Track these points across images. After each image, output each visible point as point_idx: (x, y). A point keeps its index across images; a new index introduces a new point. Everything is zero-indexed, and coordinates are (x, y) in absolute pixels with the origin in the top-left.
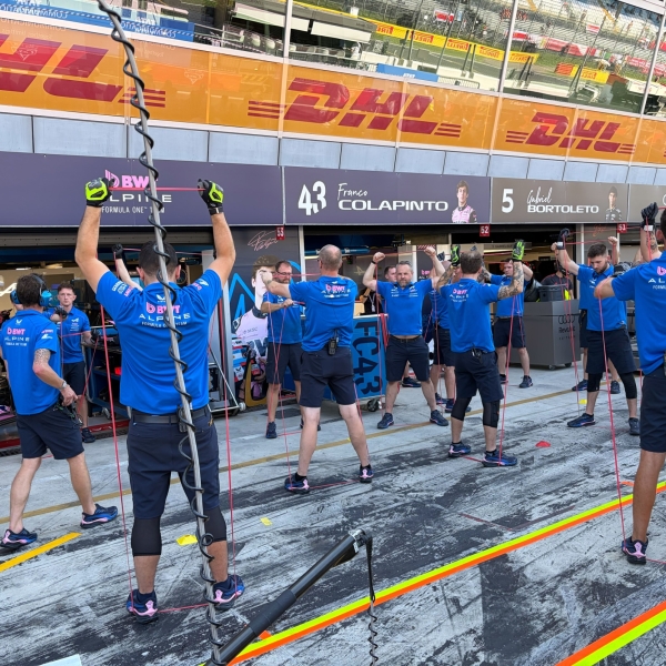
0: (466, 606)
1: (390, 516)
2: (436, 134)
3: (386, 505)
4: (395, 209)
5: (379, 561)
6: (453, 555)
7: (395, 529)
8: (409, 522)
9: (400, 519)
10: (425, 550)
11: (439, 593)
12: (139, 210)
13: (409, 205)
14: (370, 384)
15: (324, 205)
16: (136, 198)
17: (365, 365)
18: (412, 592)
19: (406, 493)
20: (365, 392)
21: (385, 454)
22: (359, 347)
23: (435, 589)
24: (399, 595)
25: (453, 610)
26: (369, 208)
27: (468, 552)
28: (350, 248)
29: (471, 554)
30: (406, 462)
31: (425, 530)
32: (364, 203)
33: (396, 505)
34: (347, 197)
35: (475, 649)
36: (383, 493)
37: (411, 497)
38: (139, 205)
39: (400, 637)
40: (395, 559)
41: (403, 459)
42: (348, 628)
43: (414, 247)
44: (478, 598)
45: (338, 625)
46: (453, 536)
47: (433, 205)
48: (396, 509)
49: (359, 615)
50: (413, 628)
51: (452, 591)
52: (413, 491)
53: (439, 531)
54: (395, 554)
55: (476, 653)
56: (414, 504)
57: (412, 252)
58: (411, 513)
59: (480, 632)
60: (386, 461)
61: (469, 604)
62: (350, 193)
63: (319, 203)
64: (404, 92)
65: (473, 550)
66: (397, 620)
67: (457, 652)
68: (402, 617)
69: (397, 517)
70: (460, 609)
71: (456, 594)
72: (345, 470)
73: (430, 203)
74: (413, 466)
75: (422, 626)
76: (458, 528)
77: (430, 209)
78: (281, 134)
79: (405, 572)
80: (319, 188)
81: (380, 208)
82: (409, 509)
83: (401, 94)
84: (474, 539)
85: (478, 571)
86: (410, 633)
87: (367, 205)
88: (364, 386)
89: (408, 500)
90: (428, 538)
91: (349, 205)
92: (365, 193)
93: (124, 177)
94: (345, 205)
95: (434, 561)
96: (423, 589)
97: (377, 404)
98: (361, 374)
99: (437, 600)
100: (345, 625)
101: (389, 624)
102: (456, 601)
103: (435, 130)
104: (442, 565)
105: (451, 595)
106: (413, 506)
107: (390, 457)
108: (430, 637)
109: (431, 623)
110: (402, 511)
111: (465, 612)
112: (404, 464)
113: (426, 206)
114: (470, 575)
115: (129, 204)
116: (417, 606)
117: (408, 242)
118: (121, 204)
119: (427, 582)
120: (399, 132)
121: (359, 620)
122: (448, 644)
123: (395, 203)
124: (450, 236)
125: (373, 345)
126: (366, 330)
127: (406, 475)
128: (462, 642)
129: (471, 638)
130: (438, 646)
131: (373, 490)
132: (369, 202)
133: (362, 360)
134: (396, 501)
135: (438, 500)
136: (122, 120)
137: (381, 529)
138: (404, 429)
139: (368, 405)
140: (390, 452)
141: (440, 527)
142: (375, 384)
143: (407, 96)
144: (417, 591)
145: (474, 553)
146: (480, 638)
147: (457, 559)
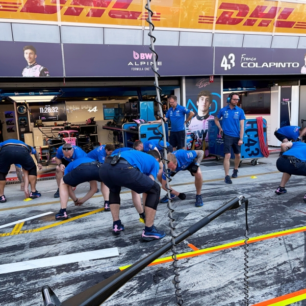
0: (296, 248)
1: (259, 208)
2: (294, 27)
3: (257, 203)
4: (270, 67)
5: (252, 226)
6: (290, 226)
7: (261, 213)
8: (268, 211)
9: (264, 210)
10: (276, 223)
11: (282, 241)
12: (147, 69)
13: (278, 65)
14: (253, 152)
15: (234, 65)
16: (146, 63)
17: (251, 142)
18: (268, 240)
19: (268, 200)
20: (250, 155)
21: (259, 183)
22: (248, 133)
23: (280, 239)
24: (261, 240)
25: (289, 249)
26: (257, 67)
27: (298, 226)
28: (246, 87)
29: (300, 227)
30: (269, 187)
31: (277, 215)
32: (254, 64)
33: (262, 204)
34: (246, 61)
35: (299, 266)
36: (256, 199)
37: (270, 201)
38: (147, 67)
39: (260, 257)
40: (260, 225)
41: (267, 186)
42: (235, 251)
43: (280, 87)
44: (302, 245)
45: (230, 249)
46: (291, 219)
47: (291, 65)
48: (262, 206)
49: (241, 246)
50: (267, 254)
51: (289, 241)
52: (272, 199)
53: (284, 216)
54: (260, 223)
55: (299, 268)
56: (272, 204)
57: (278, 90)
58: (270, 207)
59: (302, 260)
60: (259, 186)
61: (297, 247)
62: (247, 59)
63: (231, 64)
64: (278, 6)
65: (301, 225)
66: (260, 250)
67: (289, 266)
68: (262, 250)
69: (262, 209)
70: (292, 249)
71: (291, 243)
72: (238, 188)
73: (289, 64)
74: (272, 189)
75: (271, 254)
76: (294, 216)
77: (289, 66)
78: (214, 31)
79: (265, 231)
80: (232, 57)
81: (262, 67)
82: (269, 206)
83: (276, 8)
84: (302, 221)
85: (303, 234)
86: (266, 256)
87: (256, 65)
88: (250, 152)
89: (269, 203)
90: (278, 219)
91: (247, 65)
92: (255, 59)
93: (141, 54)
94: (244, 65)
95: (281, 228)
96: (273, 239)
97: (256, 162)
98: (249, 147)
99: (280, 244)
100: (234, 249)
101: (255, 251)
102: (290, 246)
103: (294, 26)
104: (284, 230)
105: (287, 243)
106: (271, 205)
107: (261, 185)
108: (276, 259)
109: (277, 253)
110: (265, 207)
111: (295, 250)
112: (268, 188)
113: (287, 65)
114: (299, 236)
115: (144, 66)
116: (270, 245)
117: (276, 85)
118: (140, 66)
119: (276, 236)
120: (275, 28)
121: (241, 248)
122: (285, 262)
123: (270, 64)
124: (299, 81)
125: (255, 133)
126: (252, 125)
127: (268, 192)
128: (292, 263)
129: (297, 262)
130: (280, 263)
131: (251, 197)
132: (257, 63)
133: (249, 140)
134: (262, 202)
135: (284, 204)
136: (141, 28)
137: (254, 213)
138: (269, 173)
139: (252, 162)
140: (261, 183)
141: (284, 214)
142: (256, 152)
143: (280, 8)
144: (270, 239)
145: (302, 226)
146: (302, 262)
147: (292, 228)
